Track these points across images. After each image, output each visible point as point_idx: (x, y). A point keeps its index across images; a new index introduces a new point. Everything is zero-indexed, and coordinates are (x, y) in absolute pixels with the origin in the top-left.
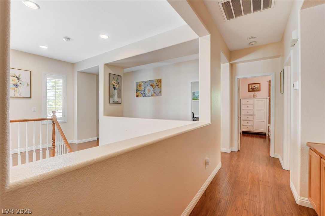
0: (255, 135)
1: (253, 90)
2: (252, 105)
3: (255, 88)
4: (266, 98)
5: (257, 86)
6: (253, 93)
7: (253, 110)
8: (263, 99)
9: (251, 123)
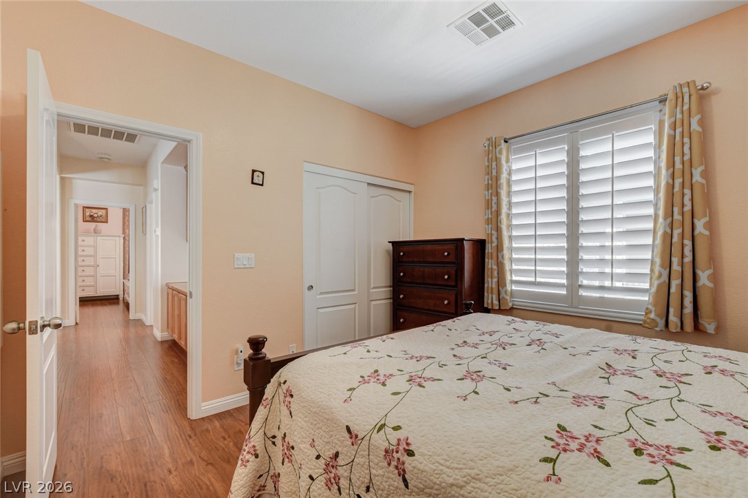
0: (99, 302)
1: (93, 219)
2: (92, 248)
3: (98, 217)
4: (119, 236)
5: (101, 213)
6: (93, 225)
7: (94, 256)
8: (115, 238)
9: (89, 281)
